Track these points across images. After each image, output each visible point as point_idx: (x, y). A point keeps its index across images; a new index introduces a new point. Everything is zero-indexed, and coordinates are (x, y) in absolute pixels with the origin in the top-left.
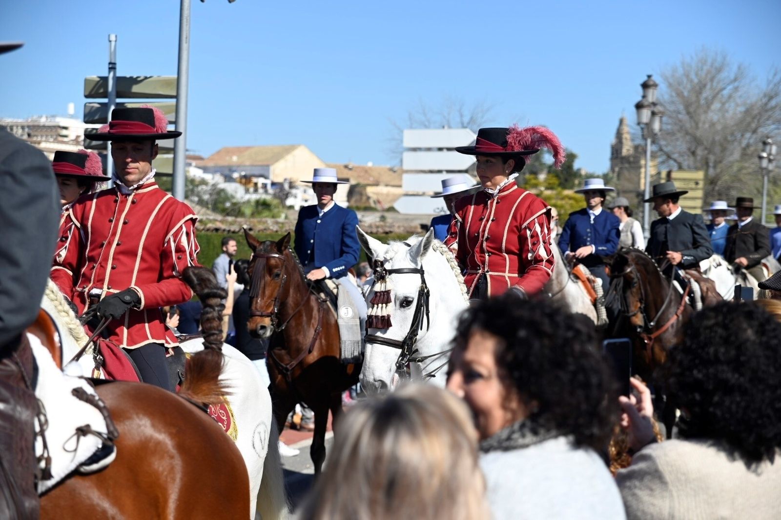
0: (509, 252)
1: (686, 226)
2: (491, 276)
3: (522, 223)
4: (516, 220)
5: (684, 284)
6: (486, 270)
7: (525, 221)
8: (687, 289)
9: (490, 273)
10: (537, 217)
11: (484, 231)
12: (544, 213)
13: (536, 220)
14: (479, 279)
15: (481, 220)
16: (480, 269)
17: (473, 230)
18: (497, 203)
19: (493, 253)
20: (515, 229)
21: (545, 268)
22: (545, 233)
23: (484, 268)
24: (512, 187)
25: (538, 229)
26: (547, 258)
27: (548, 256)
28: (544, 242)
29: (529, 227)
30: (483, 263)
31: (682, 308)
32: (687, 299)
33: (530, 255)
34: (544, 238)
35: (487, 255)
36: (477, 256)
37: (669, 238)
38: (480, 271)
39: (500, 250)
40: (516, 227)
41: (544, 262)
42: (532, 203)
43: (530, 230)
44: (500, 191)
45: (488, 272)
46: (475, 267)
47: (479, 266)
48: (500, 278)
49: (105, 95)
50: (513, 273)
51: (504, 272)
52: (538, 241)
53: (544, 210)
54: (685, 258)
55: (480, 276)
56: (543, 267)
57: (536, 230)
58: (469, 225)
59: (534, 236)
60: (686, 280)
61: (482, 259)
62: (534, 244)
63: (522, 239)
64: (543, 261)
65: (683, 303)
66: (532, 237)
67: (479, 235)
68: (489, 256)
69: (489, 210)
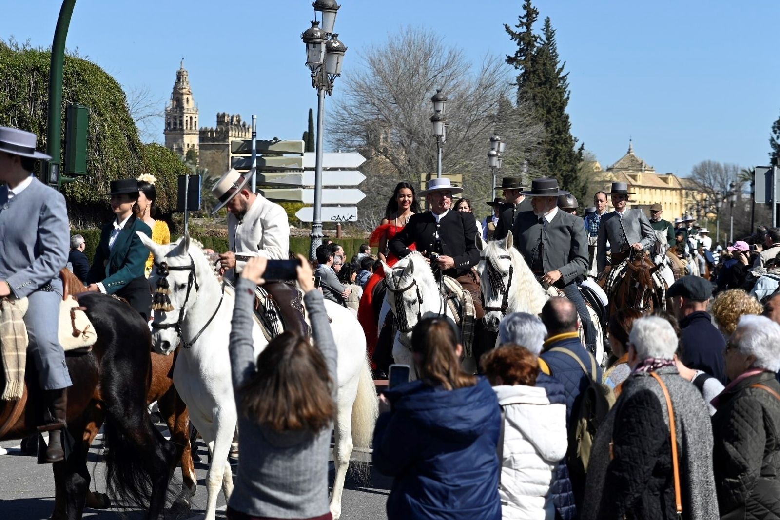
49: (249, 151)
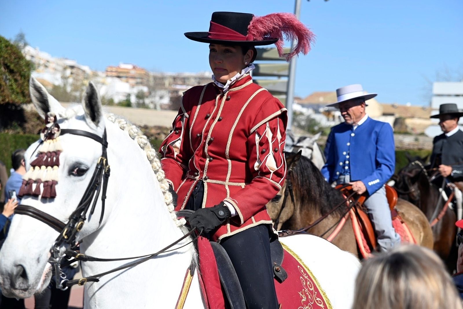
0: (232, 158)
1: (459, 143)
2: (208, 183)
3: (251, 125)
4: (244, 123)
5: (449, 192)
6: (204, 177)
7: (254, 124)
8: (451, 197)
9: (209, 181)
10: (269, 121)
11: (207, 131)
12: (279, 116)
13: (268, 124)
14: (195, 187)
15: (207, 118)
16: (197, 175)
17: (197, 129)
18: (227, 100)
19: (214, 158)
20: (242, 133)
21: (272, 181)
22: (277, 139)
23: (202, 174)
24: (245, 83)
25: (269, 135)
26: (276, 169)
27: (277, 168)
28: (275, 151)
29: (258, 132)
30: (202, 168)
31: (443, 213)
32: (450, 205)
33: (256, 164)
34: (275, 145)
35: (208, 159)
36: (196, 159)
37: (444, 151)
38: (197, 178)
39: (223, 155)
40: (244, 130)
41: (272, 174)
42: (265, 103)
43: (260, 136)
44: (231, 86)
45: (205, 179)
46: (194, 172)
47: (198, 172)
48: (219, 186)
50: (234, 182)
51: (224, 180)
52: (268, 149)
53: (279, 112)
54: (455, 171)
55: (197, 183)
56: (270, 180)
57: (266, 136)
58: (193, 122)
59: (264, 143)
60: (451, 189)
61: (201, 163)
62: (262, 153)
63: (250, 146)
64: (270, 173)
65: (445, 209)
66: (261, 144)
67: (201, 136)
68: (210, 161)
69: (216, 107)
